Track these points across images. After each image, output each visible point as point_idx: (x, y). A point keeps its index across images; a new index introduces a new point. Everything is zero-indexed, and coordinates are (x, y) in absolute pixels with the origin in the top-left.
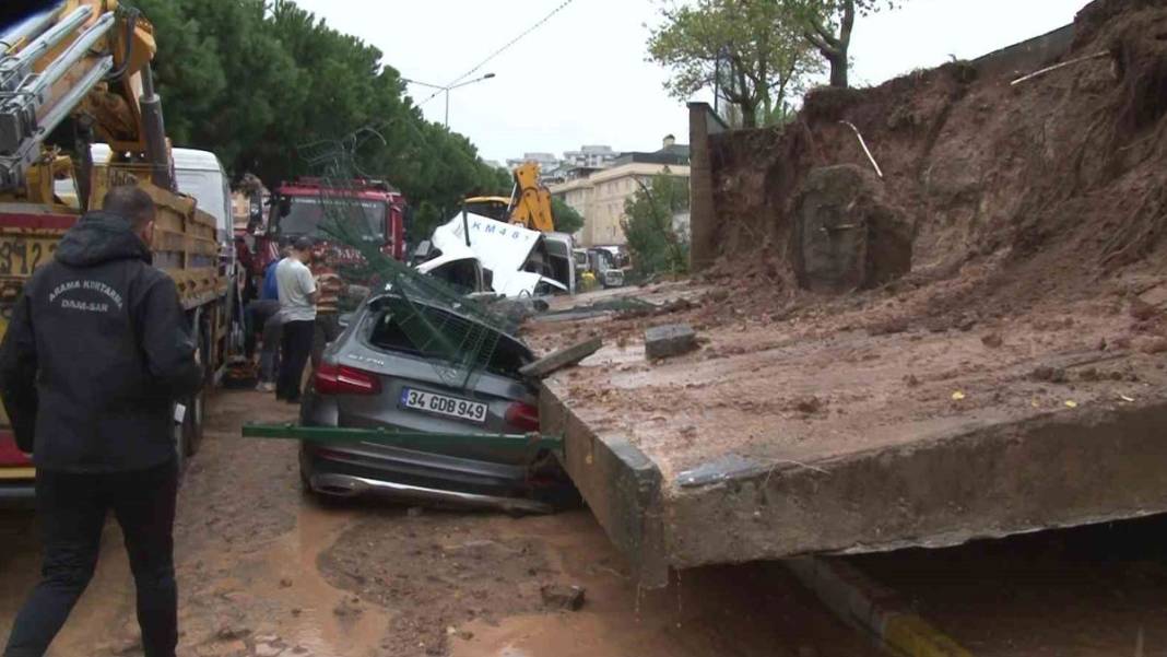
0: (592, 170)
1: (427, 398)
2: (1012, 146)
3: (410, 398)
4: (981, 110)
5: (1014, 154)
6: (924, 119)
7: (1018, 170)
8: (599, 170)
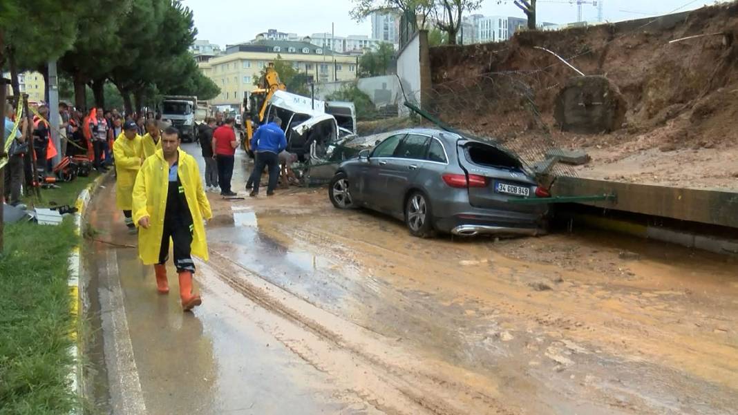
0: (210, 57)
1: (506, 187)
2: (666, 69)
3: (500, 187)
4: (629, 48)
5: (667, 72)
6: (596, 51)
7: (669, 79)
8: (213, 57)
